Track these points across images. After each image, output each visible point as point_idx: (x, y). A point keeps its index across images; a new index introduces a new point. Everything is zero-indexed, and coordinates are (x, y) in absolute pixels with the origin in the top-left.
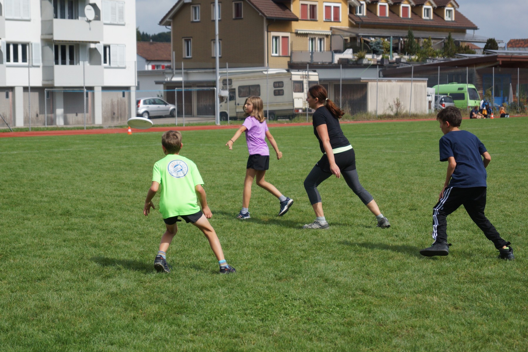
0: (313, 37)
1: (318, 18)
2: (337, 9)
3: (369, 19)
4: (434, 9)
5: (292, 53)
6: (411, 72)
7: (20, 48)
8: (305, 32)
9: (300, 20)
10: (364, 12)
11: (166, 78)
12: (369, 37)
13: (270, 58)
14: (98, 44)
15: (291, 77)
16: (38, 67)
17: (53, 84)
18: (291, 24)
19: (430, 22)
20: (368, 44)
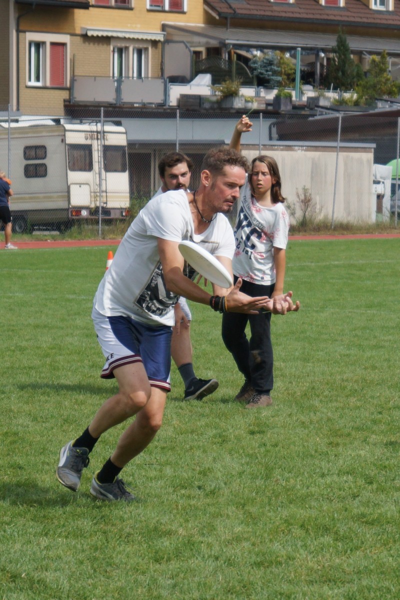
0: (122, 44)
3: (249, 6)
5: (73, 80)
6: (336, 129)
8: (105, 34)
9: (93, 6)
12: (248, 47)
13: (23, 91)
18: (73, 13)
19: (388, 17)
20: (247, 65)
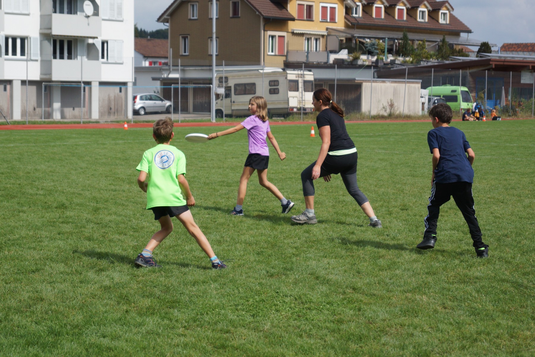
0: (309, 37)
1: (314, 17)
2: (333, 9)
3: (364, 20)
4: (429, 11)
5: (287, 52)
6: (405, 73)
7: (18, 42)
8: (302, 32)
9: (297, 20)
10: (360, 13)
11: (162, 74)
12: (364, 38)
13: (266, 57)
14: (96, 40)
15: (287, 76)
16: (37, 61)
17: (51, 78)
18: (288, 23)
19: (425, 24)
20: (363, 45)
